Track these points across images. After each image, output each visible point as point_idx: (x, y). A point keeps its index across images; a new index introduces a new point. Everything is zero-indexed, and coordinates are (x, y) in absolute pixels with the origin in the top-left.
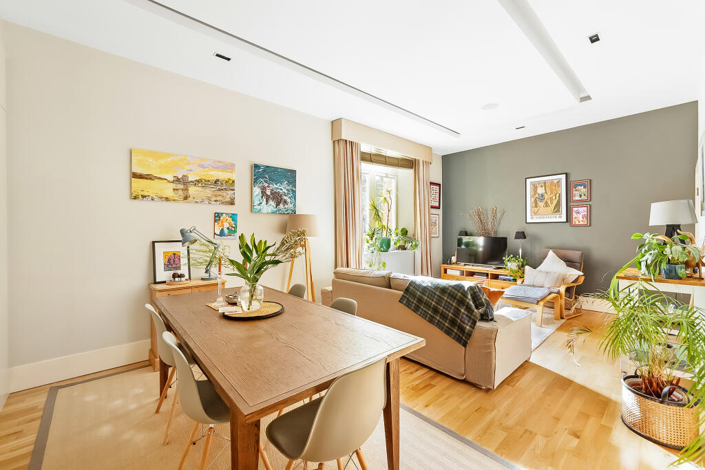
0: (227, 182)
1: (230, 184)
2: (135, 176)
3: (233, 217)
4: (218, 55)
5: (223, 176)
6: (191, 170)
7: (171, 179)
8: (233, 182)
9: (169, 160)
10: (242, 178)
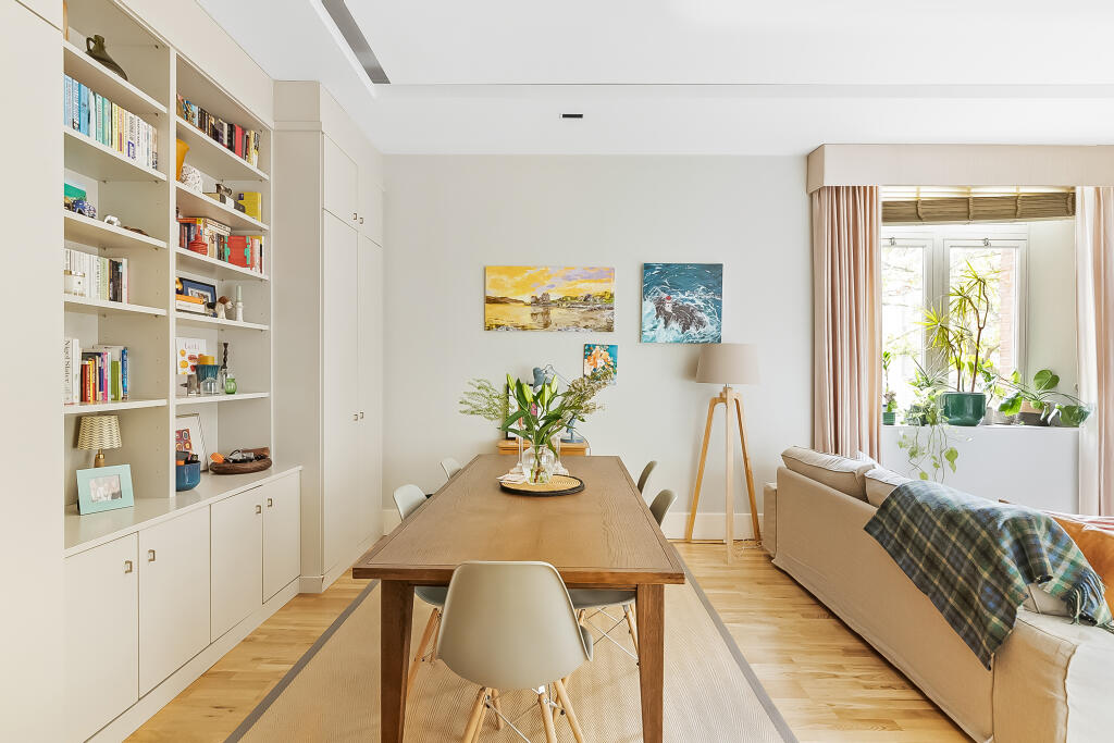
0: (602, 297)
1: (607, 299)
2: (490, 301)
3: (611, 350)
4: (565, 116)
5: (596, 288)
6: (553, 286)
7: (528, 300)
8: (612, 296)
9: (526, 275)
10: (626, 287)
